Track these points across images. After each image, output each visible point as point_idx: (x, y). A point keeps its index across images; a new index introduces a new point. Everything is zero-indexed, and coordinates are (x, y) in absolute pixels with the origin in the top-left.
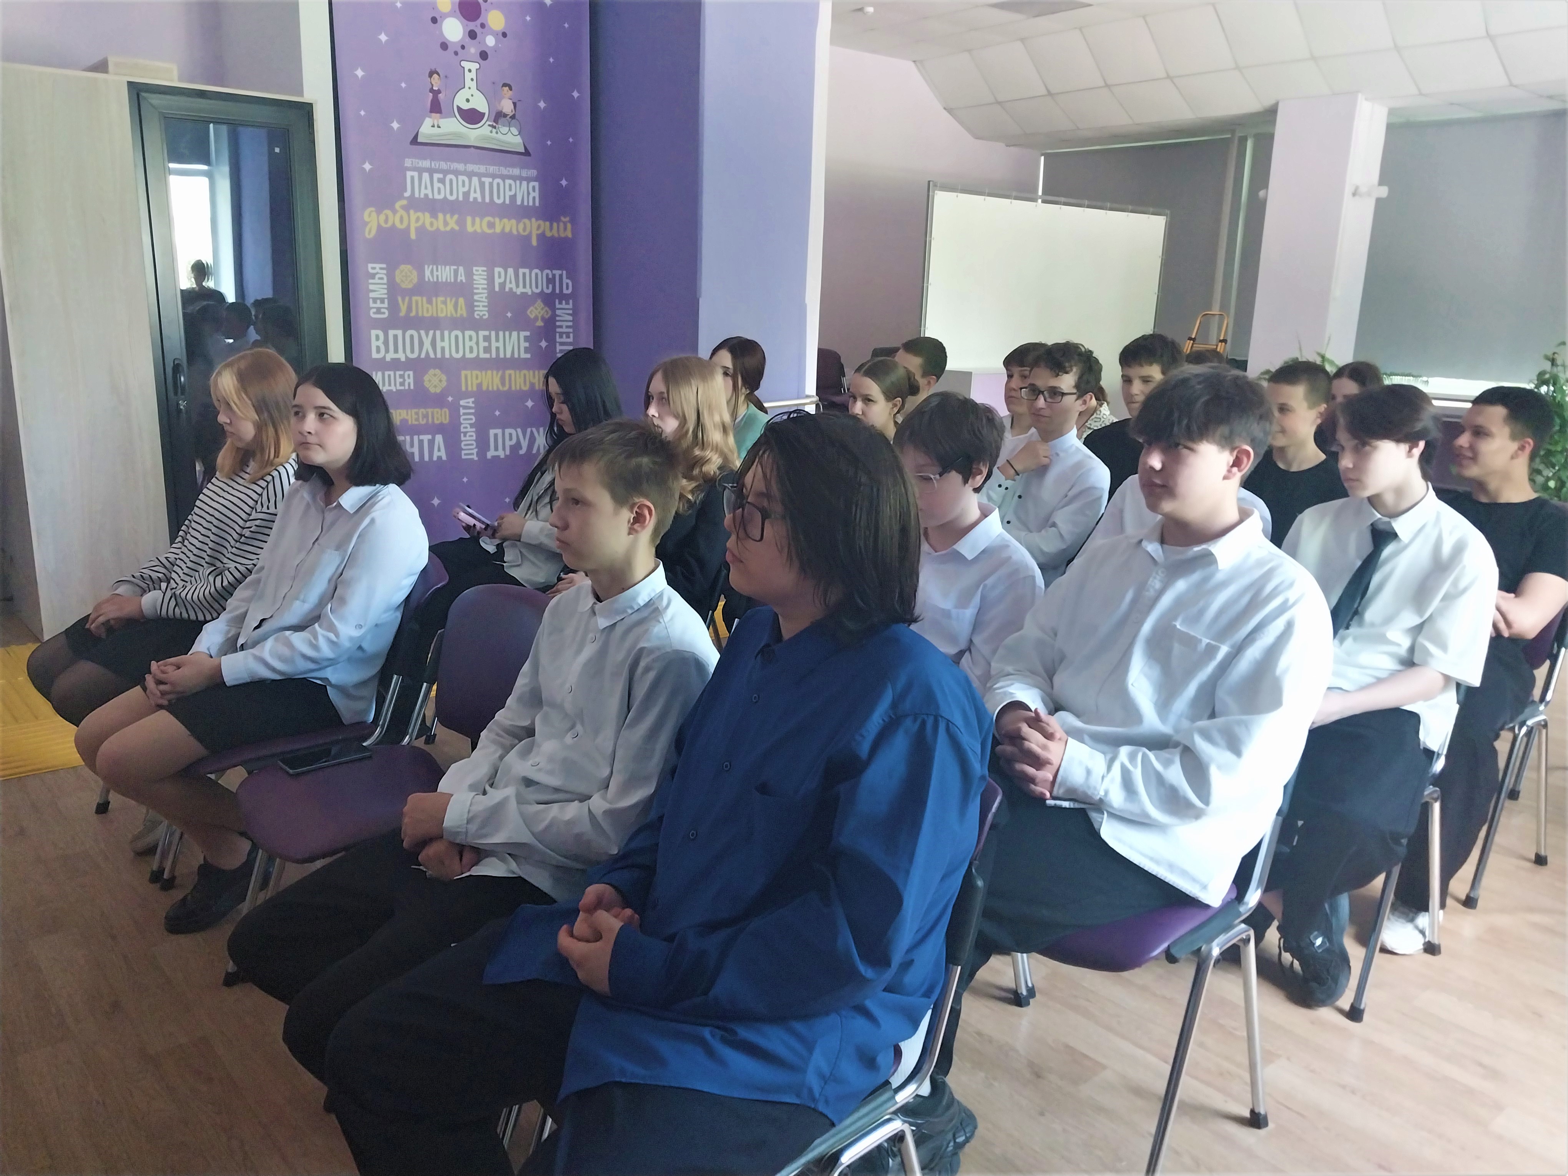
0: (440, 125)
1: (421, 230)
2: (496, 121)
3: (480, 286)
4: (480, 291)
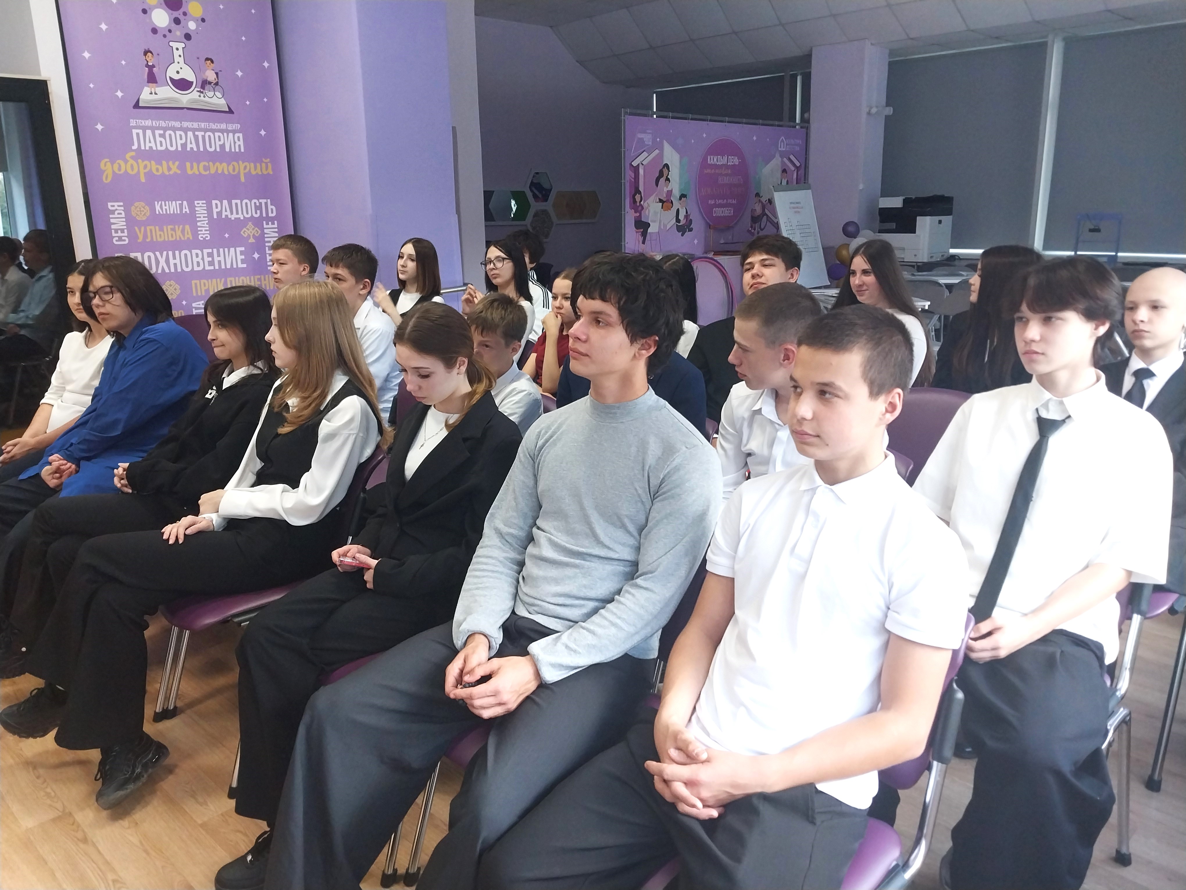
0: (157, 92)
1: (149, 175)
2: (203, 87)
3: (202, 216)
4: (202, 219)
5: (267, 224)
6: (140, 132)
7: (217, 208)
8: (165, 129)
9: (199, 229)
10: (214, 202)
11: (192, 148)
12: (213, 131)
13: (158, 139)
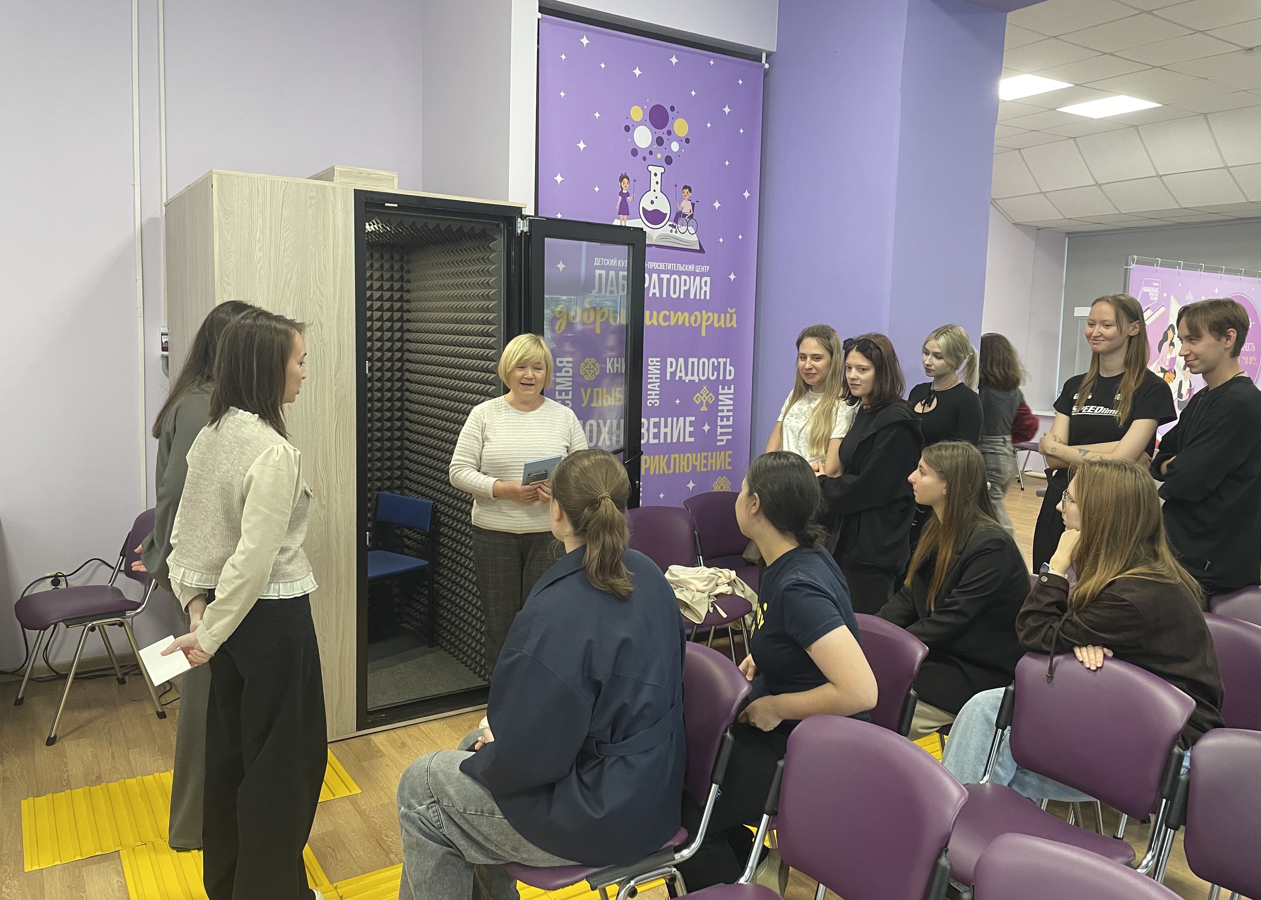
1: (605, 325)
2: (676, 221)
3: (654, 376)
4: (654, 380)
5: (723, 389)
6: (603, 273)
7: (671, 367)
9: (649, 392)
10: (669, 360)
11: (654, 294)
12: (680, 274)
13: (621, 282)
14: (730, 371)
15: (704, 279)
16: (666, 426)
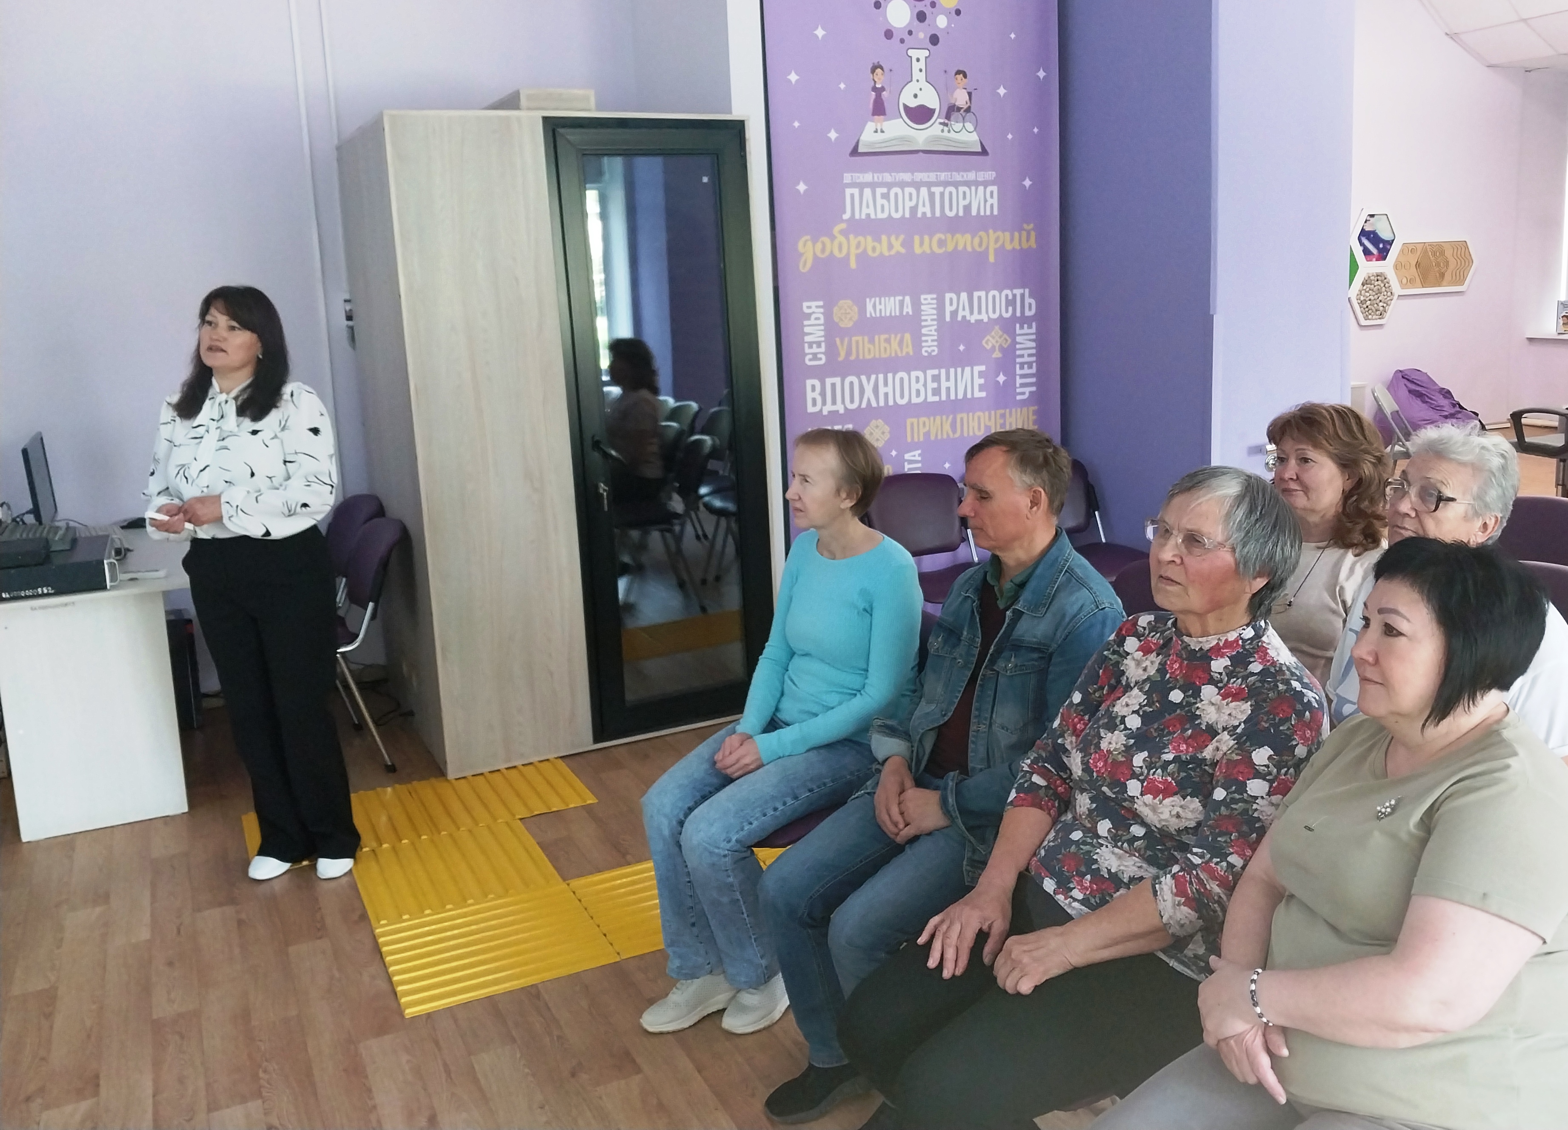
0: (884, 130)
1: (862, 257)
2: (948, 117)
3: (929, 318)
4: (929, 323)
5: (1022, 327)
6: (856, 191)
7: (951, 304)
8: (889, 186)
9: (924, 338)
10: (948, 296)
11: (924, 214)
12: (956, 185)
13: (880, 201)
14: (1030, 305)
15: (989, 189)
16: (948, 379)
